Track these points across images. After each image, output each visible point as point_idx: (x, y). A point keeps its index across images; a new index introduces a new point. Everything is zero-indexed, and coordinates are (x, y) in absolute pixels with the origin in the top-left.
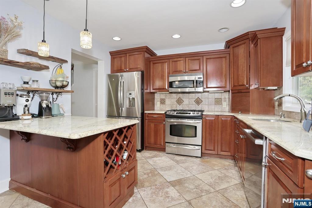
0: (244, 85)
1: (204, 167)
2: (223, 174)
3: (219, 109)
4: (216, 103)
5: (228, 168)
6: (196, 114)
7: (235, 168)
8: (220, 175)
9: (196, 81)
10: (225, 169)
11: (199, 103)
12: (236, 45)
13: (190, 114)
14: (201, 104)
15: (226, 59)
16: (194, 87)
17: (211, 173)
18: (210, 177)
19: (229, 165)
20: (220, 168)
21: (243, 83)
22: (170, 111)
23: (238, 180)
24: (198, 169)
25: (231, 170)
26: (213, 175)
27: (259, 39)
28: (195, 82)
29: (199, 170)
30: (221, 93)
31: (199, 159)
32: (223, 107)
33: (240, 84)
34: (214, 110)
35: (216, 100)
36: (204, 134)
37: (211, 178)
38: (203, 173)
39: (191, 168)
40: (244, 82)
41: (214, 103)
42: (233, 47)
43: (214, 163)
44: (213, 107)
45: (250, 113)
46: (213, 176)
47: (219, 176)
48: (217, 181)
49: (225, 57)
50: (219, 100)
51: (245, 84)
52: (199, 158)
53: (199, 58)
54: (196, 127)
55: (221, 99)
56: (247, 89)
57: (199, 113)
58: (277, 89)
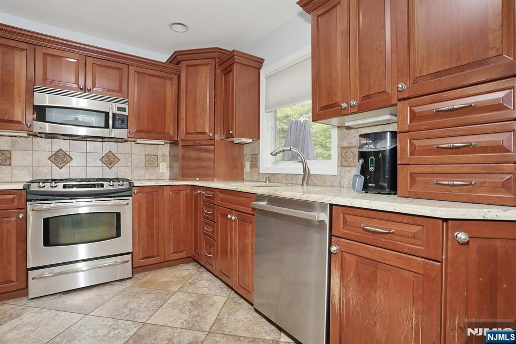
0: (204, 133)
1: (152, 296)
2: (194, 295)
3: (154, 176)
4: (147, 165)
5: (193, 280)
6: (117, 186)
7: (203, 275)
8: (191, 299)
9: (114, 114)
10: (190, 284)
11: (112, 164)
12: (193, 64)
13: (102, 186)
14: (116, 165)
15: (172, 83)
16: (107, 126)
17: (174, 302)
18: (177, 311)
19: (190, 274)
20: (180, 286)
21: (203, 130)
22: (43, 183)
23: (222, 295)
24: (143, 306)
25: (201, 282)
26: (179, 305)
27: (235, 64)
28: (111, 115)
29: (146, 307)
30: (157, 145)
31: (128, 283)
32: (161, 171)
33: (199, 130)
34: (143, 178)
35: (147, 159)
36: (136, 228)
37: (182, 312)
38: (160, 310)
39: (127, 311)
40: (204, 127)
41: (144, 163)
42: (186, 66)
43: (164, 279)
44: (142, 171)
45: (215, 180)
46: (181, 307)
47: (191, 302)
48: (196, 313)
49: (172, 79)
50: (154, 158)
51: (207, 131)
52: (128, 281)
53: (121, 66)
54: (118, 215)
55: (156, 157)
56: (210, 140)
57: (125, 183)
58: (251, 143)
